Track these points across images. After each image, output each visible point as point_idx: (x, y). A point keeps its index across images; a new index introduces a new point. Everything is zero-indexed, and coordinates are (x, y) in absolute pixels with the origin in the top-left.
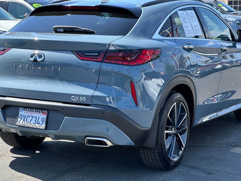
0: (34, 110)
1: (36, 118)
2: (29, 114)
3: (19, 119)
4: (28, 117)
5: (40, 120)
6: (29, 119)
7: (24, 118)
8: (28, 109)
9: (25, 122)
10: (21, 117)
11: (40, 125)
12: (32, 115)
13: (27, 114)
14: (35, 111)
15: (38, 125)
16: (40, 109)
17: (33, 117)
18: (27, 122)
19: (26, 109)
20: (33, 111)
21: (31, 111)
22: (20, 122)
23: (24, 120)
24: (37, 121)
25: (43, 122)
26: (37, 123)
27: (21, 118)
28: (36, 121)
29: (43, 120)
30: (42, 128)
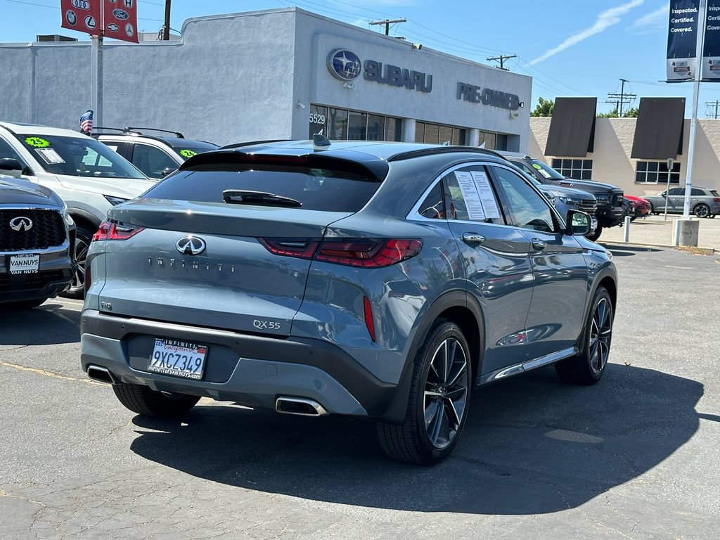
0: (183, 344)
1: (185, 359)
2: (173, 351)
3: (154, 361)
4: (171, 356)
5: (193, 363)
6: (172, 360)
7: (164, 358)
8: (170, 342)
9: (165, 365)
10: (157, 356)
11: (192, 372)
12: (178, 352)
13: (169, 351)
14: (185, 347)
15: (188, 371)
16: (194, 342)
17: (180, 356)
18: (169, 366)
19: (168, 342)
20: (180, 346)
21: (176, 345)
22: (156, 365)
23: (163, 361)
24: (187, 364)
25: (199, 366)
26: (188, 369)
27: (158, 359)
28: (184, 363)
29: (198, 363)
30: (195, 377)
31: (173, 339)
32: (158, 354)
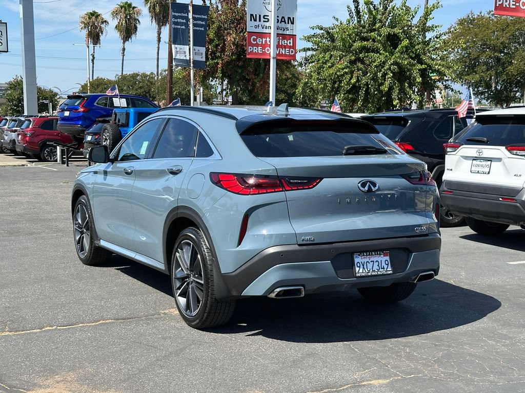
0: (373, 253)
1: (377, 262)
2: (368, 260)
3: (357, 269)
4: (368, 263)
5: (383, 264)
6: (370, 266)
7: (363, 265)
8: (365, 254)
9: (366, 270)
10: (359, 265)
11: (385, 270)
12: (371, 259)
13: (366, 260)
14: (375, 255)
15: (383, 270)
16: (380, 250)
17: (373, 261)
19: (363, 254)
20: (372, 255)
21: (369, 255)
22: (360, 271)
23: (364, 268)
24: (380, 265)
25: (388, 265)
26: (382, 268)
27: (360, 267)
28: (378, 265)
29: (387, 263)
30: (389, 272)
31: (366, 252)
32: (358, 264)
